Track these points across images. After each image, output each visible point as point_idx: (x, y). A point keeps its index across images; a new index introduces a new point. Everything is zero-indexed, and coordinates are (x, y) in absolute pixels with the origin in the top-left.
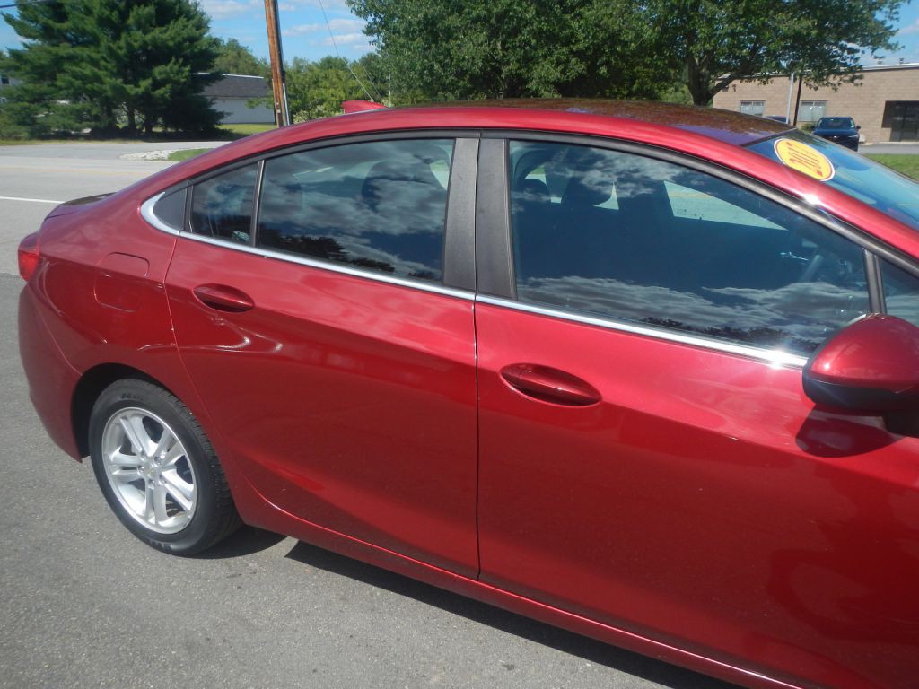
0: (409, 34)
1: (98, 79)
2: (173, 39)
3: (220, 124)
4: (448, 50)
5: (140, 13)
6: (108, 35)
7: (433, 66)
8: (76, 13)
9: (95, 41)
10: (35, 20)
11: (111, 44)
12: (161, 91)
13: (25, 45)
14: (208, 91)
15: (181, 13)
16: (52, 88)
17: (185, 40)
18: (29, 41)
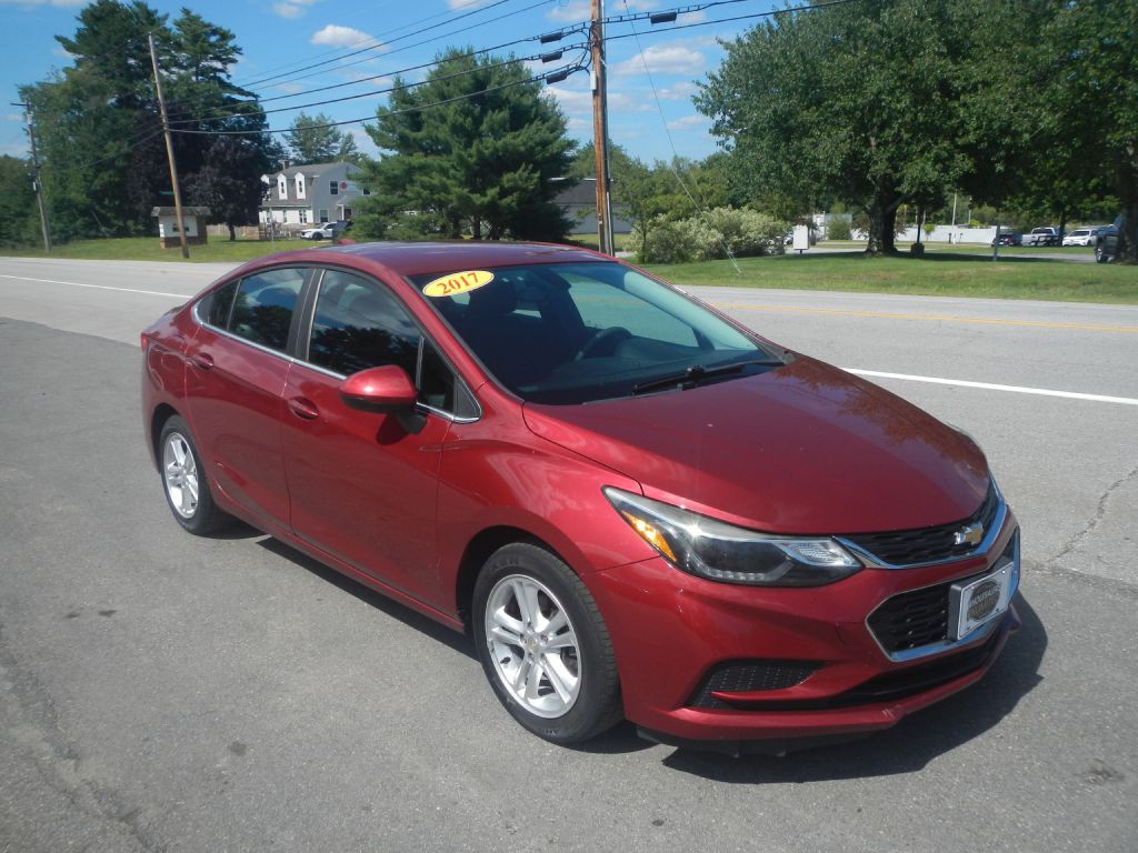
0: (757, 132)
1: (445, 189)
2: (524, 144)
3: (570, 235)
4: (801, 149)
5: (494, 117)
6: (460, 143)
7: (780, 168)
8: (432, 121)
9: (447, 150)
10: (393, 131)
11: (463, 153)
12: (507, 200)
13: (383, 156)
14: (560, 200)
15: (536, 117)
16: (402, 199)
17: (537, 144)
18: (387, 152)
